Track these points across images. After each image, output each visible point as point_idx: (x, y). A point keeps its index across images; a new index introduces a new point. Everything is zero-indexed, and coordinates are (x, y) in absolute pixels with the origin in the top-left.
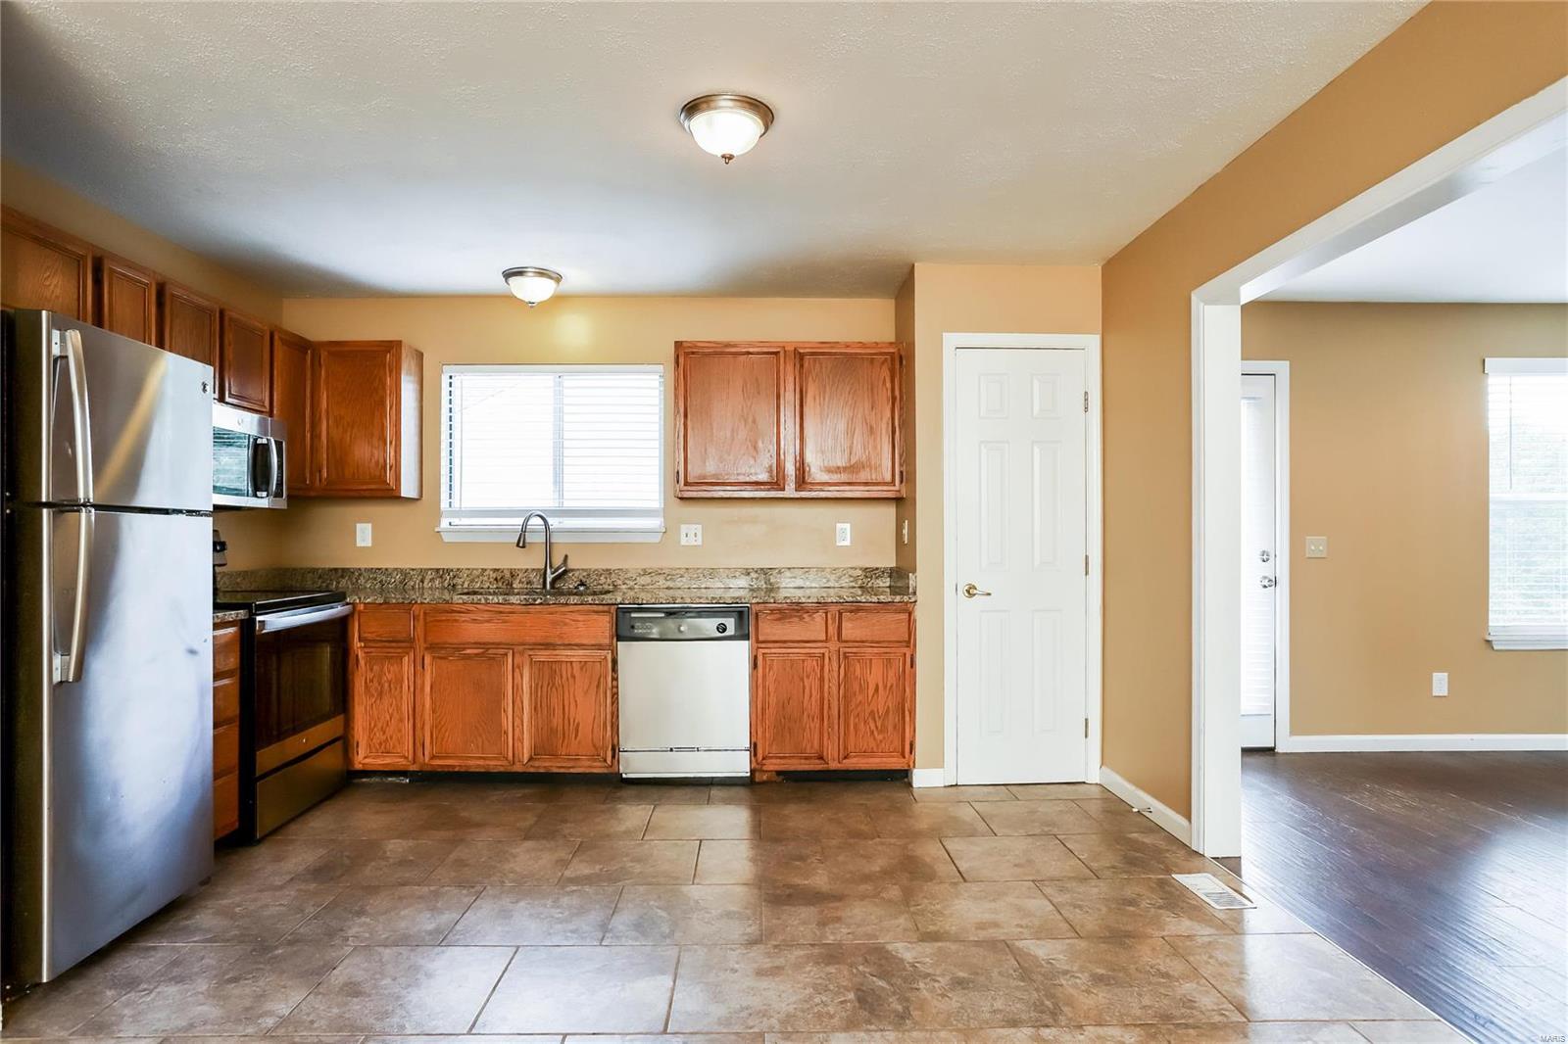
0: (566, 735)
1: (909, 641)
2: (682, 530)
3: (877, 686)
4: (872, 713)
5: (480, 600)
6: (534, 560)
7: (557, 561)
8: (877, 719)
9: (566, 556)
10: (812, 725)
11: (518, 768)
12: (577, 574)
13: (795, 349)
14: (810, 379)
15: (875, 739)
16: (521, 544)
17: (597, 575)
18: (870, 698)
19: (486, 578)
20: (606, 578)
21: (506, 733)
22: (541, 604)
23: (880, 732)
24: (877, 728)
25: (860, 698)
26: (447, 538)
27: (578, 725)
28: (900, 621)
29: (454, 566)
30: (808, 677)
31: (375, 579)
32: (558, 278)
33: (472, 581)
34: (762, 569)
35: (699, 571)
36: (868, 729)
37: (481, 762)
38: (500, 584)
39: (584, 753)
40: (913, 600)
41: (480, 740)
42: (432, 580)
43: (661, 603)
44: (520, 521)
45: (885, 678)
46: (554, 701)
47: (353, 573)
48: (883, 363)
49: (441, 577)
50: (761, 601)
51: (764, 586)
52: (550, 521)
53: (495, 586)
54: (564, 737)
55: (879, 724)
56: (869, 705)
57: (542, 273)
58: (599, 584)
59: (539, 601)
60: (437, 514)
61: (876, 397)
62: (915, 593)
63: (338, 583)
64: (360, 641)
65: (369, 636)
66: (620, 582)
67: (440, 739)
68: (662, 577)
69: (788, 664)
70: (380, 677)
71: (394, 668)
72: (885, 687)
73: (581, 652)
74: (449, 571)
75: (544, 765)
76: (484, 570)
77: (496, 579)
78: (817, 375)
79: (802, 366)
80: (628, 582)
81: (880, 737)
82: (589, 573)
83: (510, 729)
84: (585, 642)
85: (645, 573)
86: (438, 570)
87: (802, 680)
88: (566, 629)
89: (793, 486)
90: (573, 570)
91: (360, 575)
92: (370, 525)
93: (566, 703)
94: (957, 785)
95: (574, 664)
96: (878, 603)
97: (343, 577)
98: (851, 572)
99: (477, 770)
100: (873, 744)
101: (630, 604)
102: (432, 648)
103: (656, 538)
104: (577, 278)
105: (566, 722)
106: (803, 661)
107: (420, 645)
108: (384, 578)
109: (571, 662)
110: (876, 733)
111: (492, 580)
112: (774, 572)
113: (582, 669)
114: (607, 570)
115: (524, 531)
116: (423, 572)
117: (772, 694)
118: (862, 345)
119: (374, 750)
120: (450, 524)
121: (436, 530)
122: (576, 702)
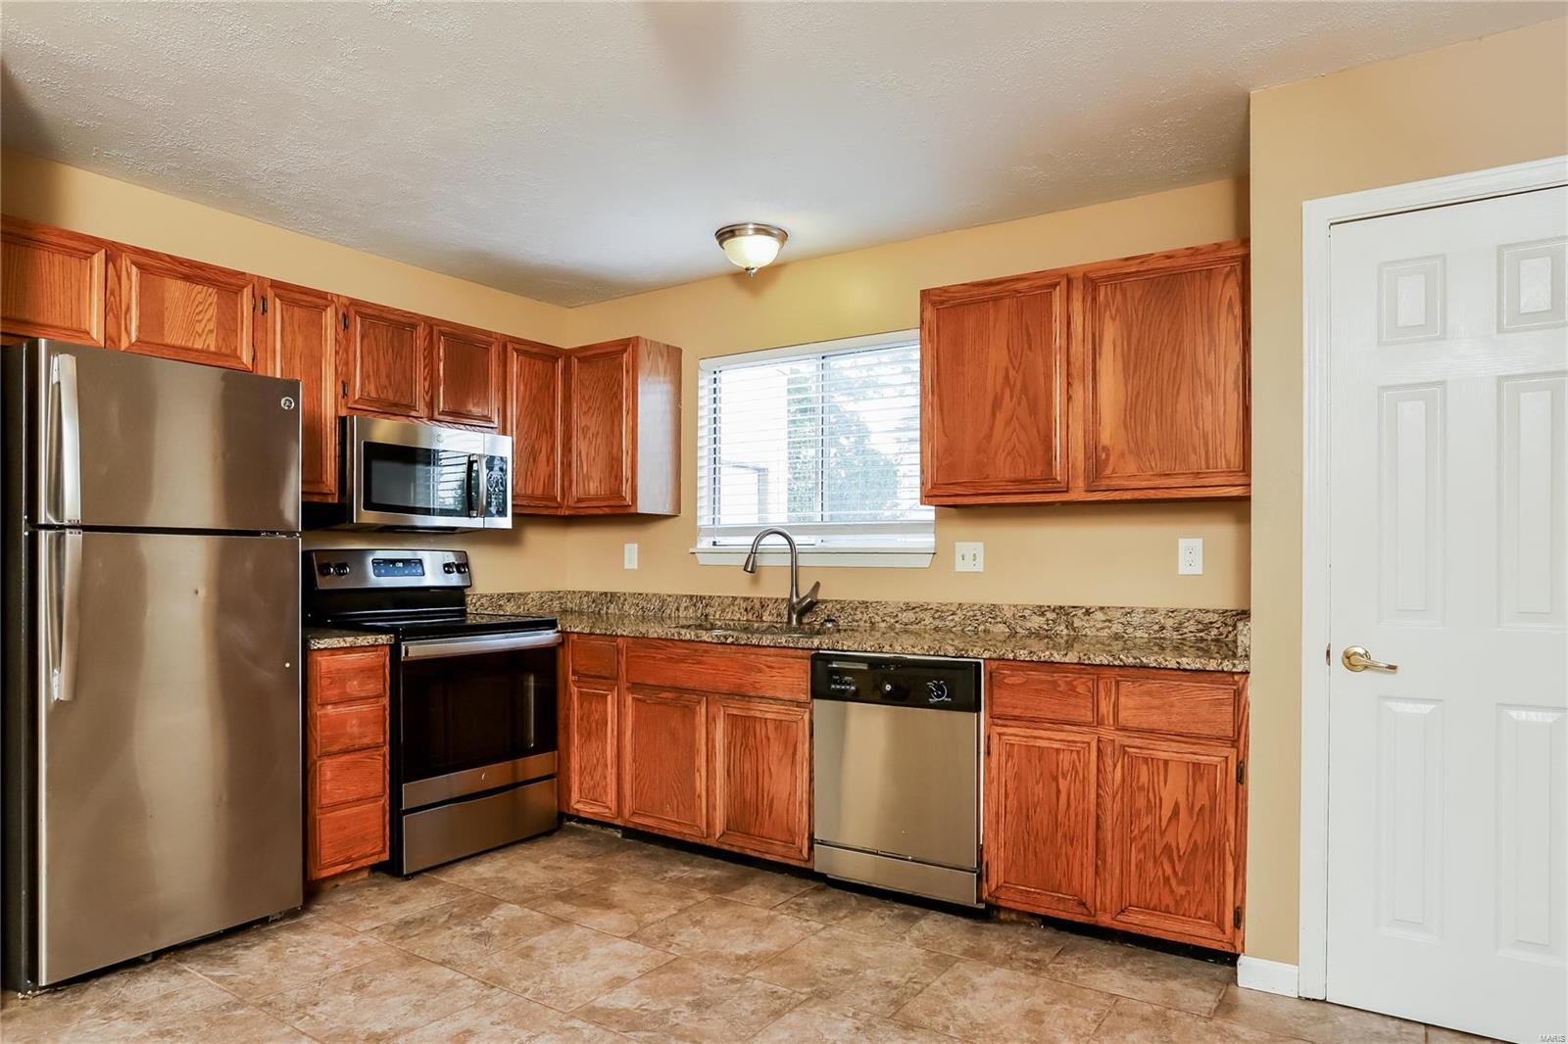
0: (760, 812)
1: (1237, 738)
2: (957, 549)
3: (1177, 805)
4: (1167, 848)
5: (673, 635)
6: (776, 588)
7: (805, 589)
8: (1176, 859)
9: (817, 585)
10: (1070, 853)
11: (711, 842)
12: (830, 606)
13: (1085, 275)
14: (1108, 314)
15: (1172, 891)
16: (752, 568)
17: (852, 609)
18: (1164, 824)
19: (736, 608)
20: (862, 613)
21: (700, 797)
22: (732, 644)
23: (1181, 882)
24: (1175, 872)
25: (1147, 821)
26: (702, 559)
27: (773, 798)
28: (1220, 702)
29: (706, 593)
30: (1064, 776)
31: (637, 605)
32: (783, 236)
33: (723, 611)
34: (1061, 608)
35: (976, 608)
36: (1160, 873)
37: (676, 828)
38: (750, 615)
39: (779, 838)
40: (1240, 668)
41: (675, 802)
42: (686, 608)
43: (866, 651)
44: (750, 540)
45: (1191, 793)
46: (747, 766)
47: (619, 598)
48: (1228, 275)
49: (695, 605)
50: (995, 656)
51: (1065, 632)
52: (797, 539)
53: (745, 618)
54: (757, 814)
55: (1179, 868)
56: (1162, 833)
57: (763, 230)
58: (854, 620)
59: (730, 640)
60: (694, 532)
61: (1216, 332)
62: (1247, 657)
63: (608, 608)
64: (573, 674)
65: (581, 669)
66: (878, 619)
67: (638, 794)
68: (928, 614)
69: (1035, 754)
70: (589, 717)
71: (600, 707)
72: (1191, 809)
73: (775, 707)
74: (702, 598)
75: (738, 844)
76: (735, 598)
77: (746, 610)
78: (1117, 310)
79: (1094, 299)
80: (888, 619)
81: (1181, 890)
82: (842, 606)
83: (704, 794)
84: (780, 695)
85: (908, 607)
86: (691, 597)
87: (1056, 779)
88: (759, 677)
89: (1081, 483)
90: (824, 602)
91: (625, 600)
92: (636, 545)
93: (760, 771)
94: (1324, 1001)
95: (768, 722)
96: (1179, 669)
97: (611, 602)
98: (1200, 616)
99: (674, 836)
100: (1167, 900)
101: (828, 649)
102: (635, 687)
103: (925, 562)
104: (808, 229)
105: (760, 791)
106: (1058, 751)
107: (624, 684)
108: (645, 604)
109: (766, 719)
110: (1173, 882)
111: (742, 610)
112: (1080, 613)
113: (776, 729)
114: (864, 602)
115: (753, 553)
116: (678, 598)
117: (1011, 797)
118: (1194, 252)
119: (584, 797)
120: (714, 544)
121: (692, 550)
122: (770, 769)
